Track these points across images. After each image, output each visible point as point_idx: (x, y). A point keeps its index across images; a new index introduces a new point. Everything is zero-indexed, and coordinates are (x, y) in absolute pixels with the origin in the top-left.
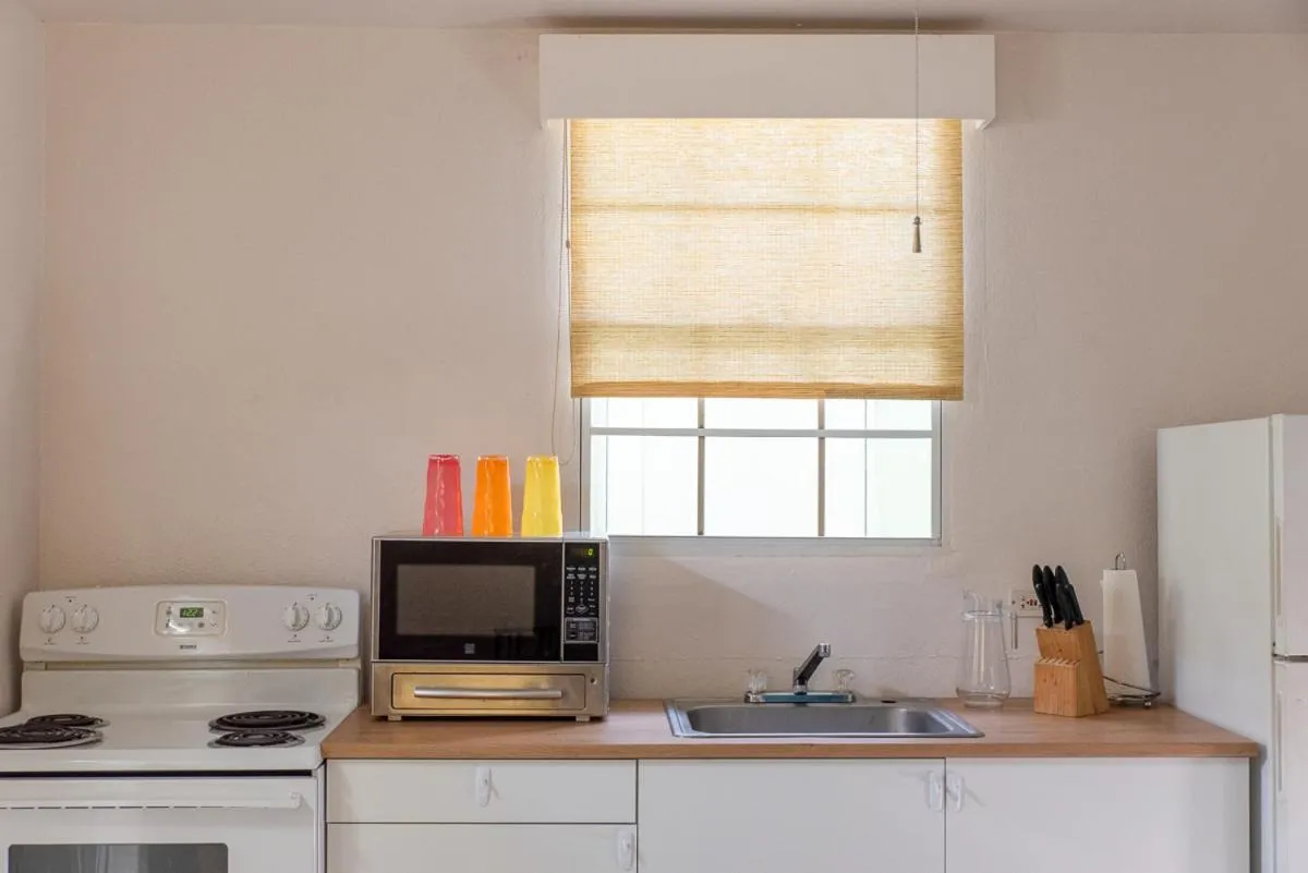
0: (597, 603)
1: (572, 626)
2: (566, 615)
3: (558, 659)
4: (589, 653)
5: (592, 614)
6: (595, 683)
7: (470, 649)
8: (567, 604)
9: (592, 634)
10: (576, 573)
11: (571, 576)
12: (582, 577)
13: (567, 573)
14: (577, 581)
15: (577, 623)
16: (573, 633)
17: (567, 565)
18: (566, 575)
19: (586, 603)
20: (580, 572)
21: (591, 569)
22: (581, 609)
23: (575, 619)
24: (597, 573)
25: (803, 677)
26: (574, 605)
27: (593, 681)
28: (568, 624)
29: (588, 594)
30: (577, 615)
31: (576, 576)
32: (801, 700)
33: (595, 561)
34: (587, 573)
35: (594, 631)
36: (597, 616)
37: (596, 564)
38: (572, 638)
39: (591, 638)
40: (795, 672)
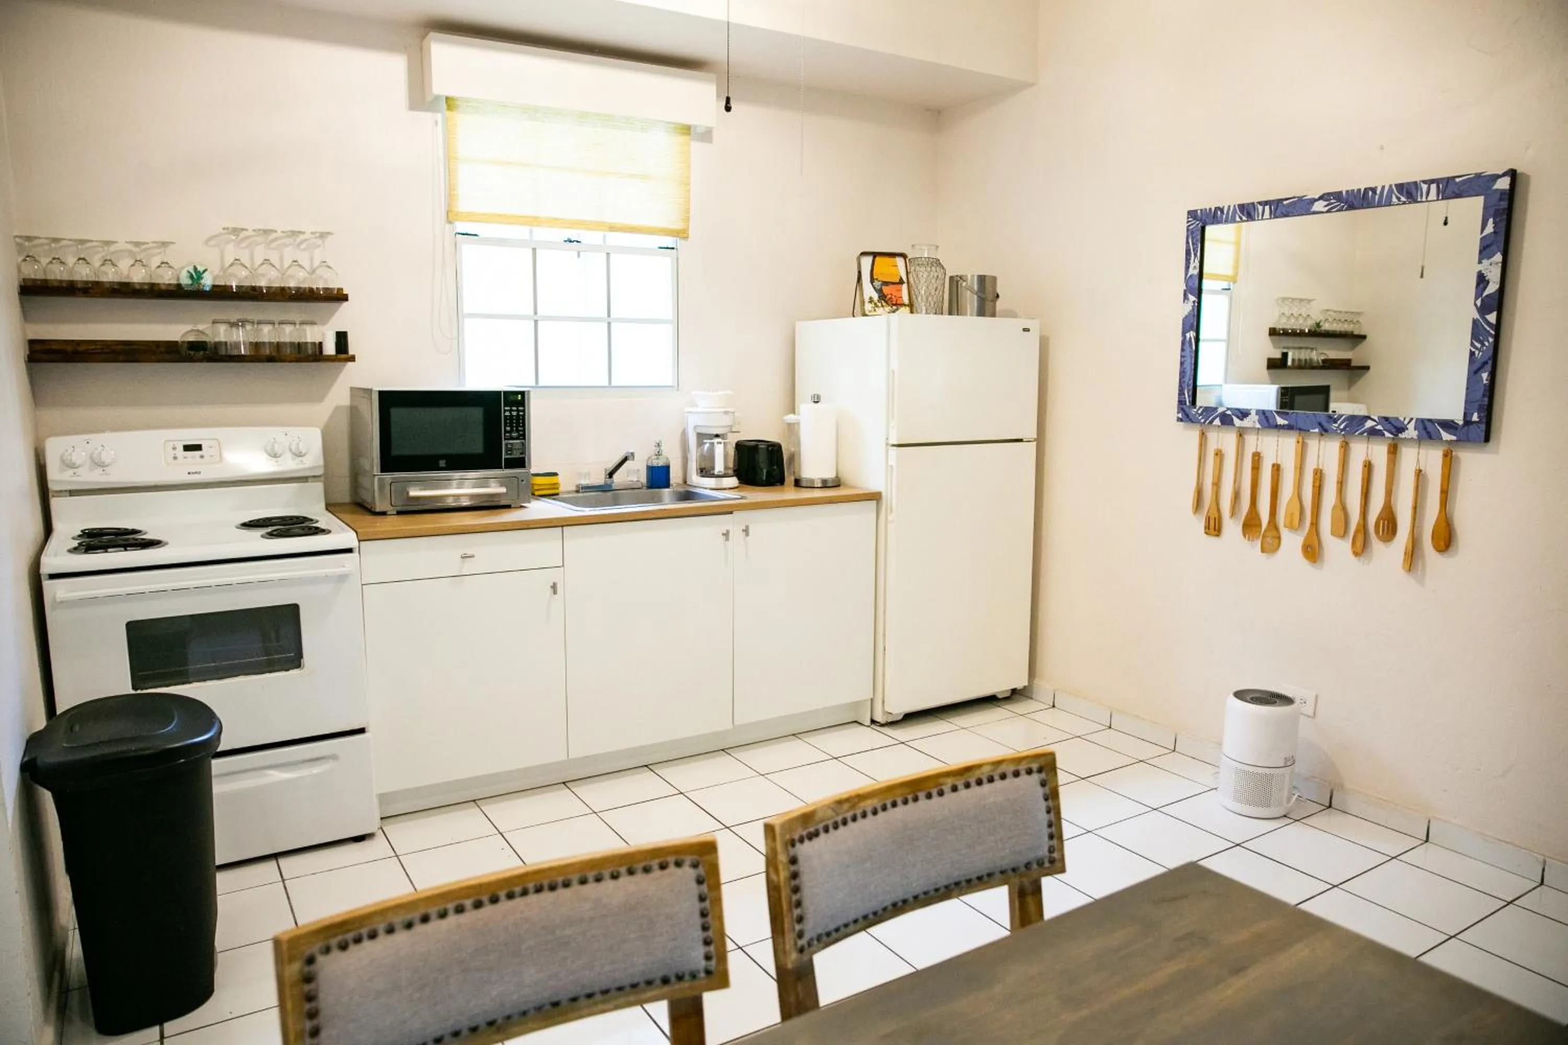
0: (524, 430)
1: (509, 446)
2: (505, 439)
3: (501, 468)
4: (520, 462)
5: (521, 437)
6: (524, 482)
7: (442, 463)
8: (506, 432)
9: (521, 451)
10: (511, 411)
11: (507, 413)
12: (514, 413)
13: (505, 411)
14: (511, 416)
15: (512, 444)
16: (510, 451)
17: (505, 406)
18: (504, 413)
19: (518, 431)
20: (514, 411)
21: (520, 408)
22: (515, 435)
23: (511, 442)
24: (524, 411)
25: (611, 475)
26: (510, 432)
27: (523, 481)
28: (506, 445)
29: (519, 425)
30: (512, 438)
31: (511, 413)
32: (604, 489)
33: (522, 403)
34: (518, 411)
35: (524, 449)
36: (524, 439)
37: (523, 405)
38: (510, 454)
39: (521, 454)
40: (606, 470)
